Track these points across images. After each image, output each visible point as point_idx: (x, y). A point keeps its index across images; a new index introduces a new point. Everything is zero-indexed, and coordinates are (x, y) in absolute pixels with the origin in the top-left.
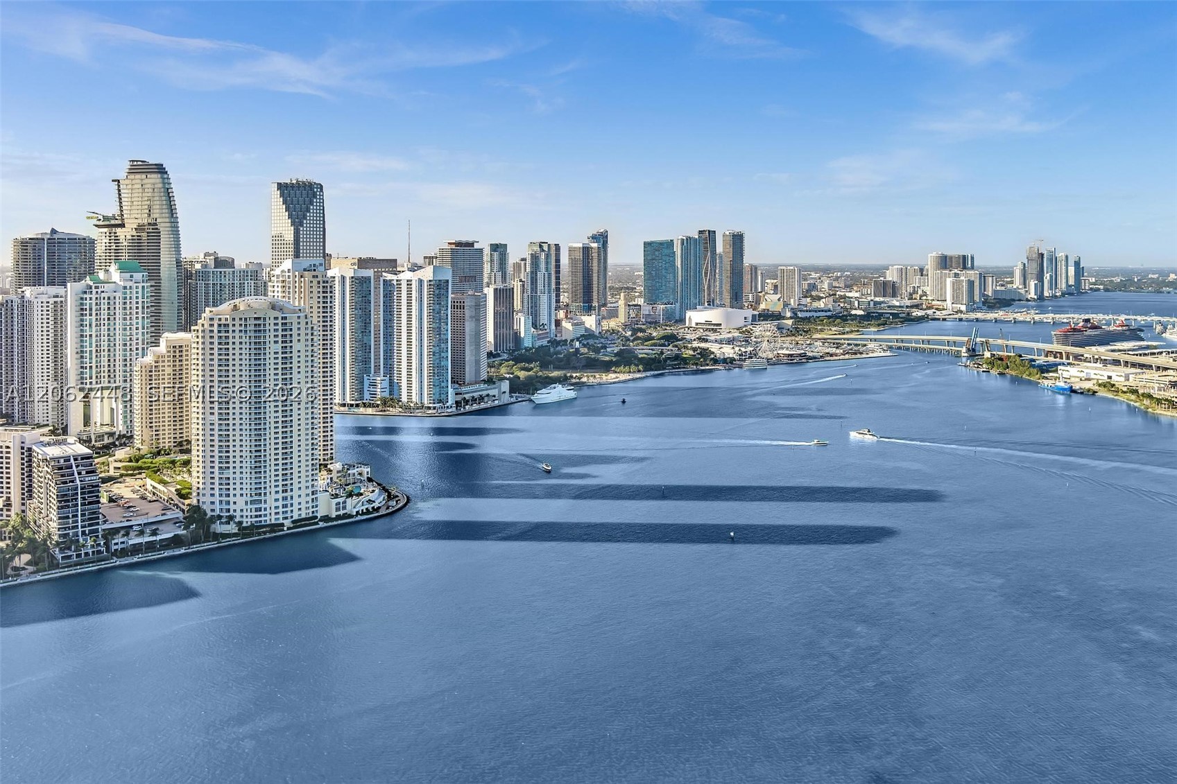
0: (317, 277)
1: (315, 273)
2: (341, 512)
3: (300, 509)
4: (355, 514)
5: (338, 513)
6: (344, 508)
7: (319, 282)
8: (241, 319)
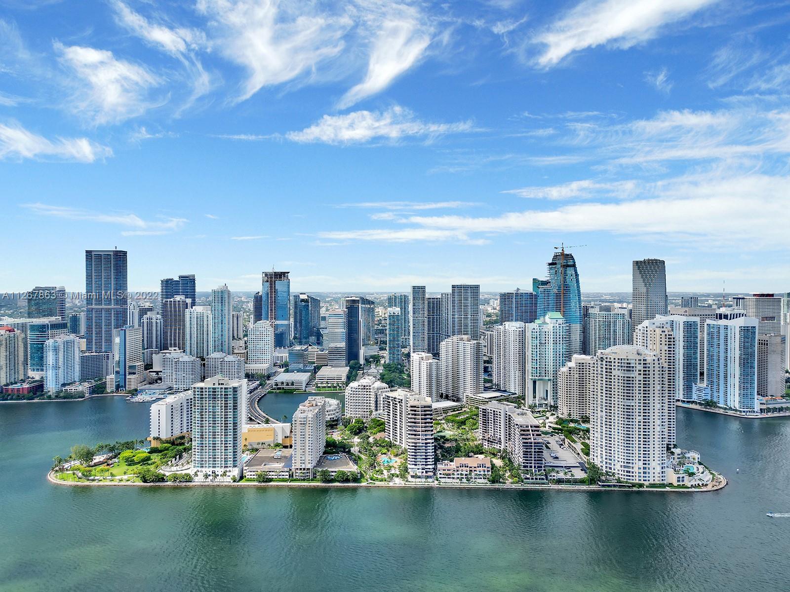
0: (665, 332)
1: (663, 330)
2: (681, 483)
3: (654, 477)
4: (690, 486)
5: (679, 483)
6: (683, 481)
7: (666, 335)
8: (619, 359)
